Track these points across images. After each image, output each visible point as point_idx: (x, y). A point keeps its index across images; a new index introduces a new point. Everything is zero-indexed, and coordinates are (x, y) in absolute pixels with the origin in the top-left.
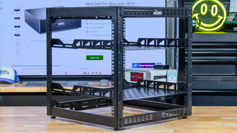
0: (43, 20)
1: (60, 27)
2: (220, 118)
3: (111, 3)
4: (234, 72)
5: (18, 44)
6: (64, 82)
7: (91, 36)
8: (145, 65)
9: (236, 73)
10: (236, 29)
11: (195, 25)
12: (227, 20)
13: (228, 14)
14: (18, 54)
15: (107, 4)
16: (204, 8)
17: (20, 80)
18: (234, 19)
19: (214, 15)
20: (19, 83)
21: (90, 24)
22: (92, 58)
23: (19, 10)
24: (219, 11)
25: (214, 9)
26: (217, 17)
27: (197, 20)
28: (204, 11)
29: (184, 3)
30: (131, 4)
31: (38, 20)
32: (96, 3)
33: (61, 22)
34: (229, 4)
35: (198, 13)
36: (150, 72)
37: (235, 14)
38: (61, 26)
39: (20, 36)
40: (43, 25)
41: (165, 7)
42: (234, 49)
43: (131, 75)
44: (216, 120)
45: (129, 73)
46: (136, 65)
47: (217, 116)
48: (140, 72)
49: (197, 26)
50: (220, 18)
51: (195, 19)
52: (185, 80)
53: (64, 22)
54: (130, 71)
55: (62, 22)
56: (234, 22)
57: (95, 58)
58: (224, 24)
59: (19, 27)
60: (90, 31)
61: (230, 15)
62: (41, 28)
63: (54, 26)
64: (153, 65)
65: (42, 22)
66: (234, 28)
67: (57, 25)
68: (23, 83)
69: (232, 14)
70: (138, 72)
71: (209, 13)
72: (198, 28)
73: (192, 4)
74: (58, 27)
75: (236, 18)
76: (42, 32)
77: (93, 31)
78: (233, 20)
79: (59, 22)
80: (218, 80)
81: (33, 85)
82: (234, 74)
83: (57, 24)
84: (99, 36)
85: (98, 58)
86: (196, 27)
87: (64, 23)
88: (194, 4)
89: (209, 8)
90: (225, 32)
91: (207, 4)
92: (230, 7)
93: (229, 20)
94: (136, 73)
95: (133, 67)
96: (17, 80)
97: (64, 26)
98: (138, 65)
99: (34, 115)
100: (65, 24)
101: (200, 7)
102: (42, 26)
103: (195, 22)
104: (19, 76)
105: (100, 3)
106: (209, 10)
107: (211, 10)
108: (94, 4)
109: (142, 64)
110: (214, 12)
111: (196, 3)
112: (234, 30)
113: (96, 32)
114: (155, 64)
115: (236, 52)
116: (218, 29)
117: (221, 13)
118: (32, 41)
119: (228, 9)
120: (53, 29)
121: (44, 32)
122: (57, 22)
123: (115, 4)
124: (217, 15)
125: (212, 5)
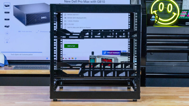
1: (42, 20)
2: (178, 97)
3: (85, 1)
4: (187, 59)
5: (7, 34)
6: (45, 66)
7: (69, 28)
8: (113, 53)
9: (188, 60)
10: (187, 24)
11: (155, 19)
12: (180, 16)
13: (181, 11)
14: (8, 42)
15: (82, 2)
16: (161, 6)
17: (9, 63)
18: (186, 15)
19: (170, 12)
20: (8, 66)
21: (68, 18)
22: (69, 46)
23: (9, 6)
25: (170, 7)
26: (172, 14)
27: (156, 16)
29: (146, 2)
30: (102, 2)
31: (24, 14)
32: (73, 1)
33: (43, 16)
34: (182, 3)
35: (156, 10)
36: (118, 58)
37: (186, 11)
38: (44, 20)
39: (9, 27)
40: (28, 18)
41: (130, 4)
42: (187, 40)
43: (102, 61)
44: (175, 99)
45: (100, 59)
46: (106, 52)
47: (175, 95)
48: (109, 58)
49: (156, 21)
50: (175, 14)
51: (154, 15)
52: (146, 65)
53: (46, 16)
54: (101, 57)
55: (45, 16)
56: (186, 17)
57: (71, 46)
58: (178, 19)
59: (9, 19)
60: (68, 24)
61: (182, 12)
62: (27, 21)
63: (38, 19)
64: (119, 53)
65: (28, 16)
66: (186, 23)
67: (40, 19)
68: (12, 66)
69: (184, 11)
70: (108, 58)
71: (165, 10)
72: (157, 22)
73: (152, 3)
74: (41, 20)
75: (187, 14)
76: (28, 24)
77: (70, 24)
78: (185, 17)
79: (42, 16)
80: (174, 65)
81: (21, 68)
82: (187, 61)
83: (40, 18)
84: (75, 28)
85: (74, 46)
87: (46, 17)
88: (153, 3)
89: (166, 6)
90: (178, 26)
92: (183, 5)
93: (182, 16)
94: (106, 59)
95: (103, 54)
96: (6, 64)
97: (46, 19)
98: (107, 52)
99: (23, 93)
100: (47, 18)
101: (158, 5)
103: (155, 18)
104: (8, 60)
105: (76, 2)
106: (166, 8)
108: (71, 2)
109: (111, 51)
110: (170, 10)
112: (186, 24)
113: (73, 24)
114: (121, 51)
115: (188, 43)
116: (173, 23)
117: (175, 10)
118: (19, 31)
119: (181, 7)
120: (37, 22)
121: (29, 24)
122: (40, 16)
123: (88, 2)
124: (172, 12)
125: (168, 3)
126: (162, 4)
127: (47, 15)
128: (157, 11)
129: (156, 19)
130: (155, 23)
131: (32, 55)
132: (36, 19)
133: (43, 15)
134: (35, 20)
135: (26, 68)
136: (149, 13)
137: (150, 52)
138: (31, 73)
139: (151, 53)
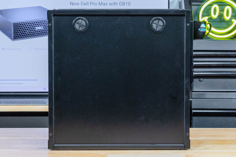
0: (17, 23)
1: (37, 32)
3: (101, 3)
11: (205, 30)
15: (96, 4)
16: (215, 10)
19: (227, 18)
24: (234, 13)
25: (228, 11)
26: (231, 21)
27: (207, 24)
28: (215, 13)
29: (192, 4)
30: (126, 4)
31: (11, 23)
32: (82, 3)
33: (38, 26)
35: (208, 16)
38: (40, 31)
40: (16, 29)
50: (235, 22)
51: (205, 23)
52: (193, 98)
53: (42, 25)
55: (40, 26)
62: (14, 33)
63: (30, 31)
65: (16, 25)
67: (34, 30)
71: (221, 16)
72: (208, 34)
73: (201, 5)
74: (36, 32)
76: (15, 38)
79: (37, 26)
80: (234, 98)
81: (5, 103)
83: (34, 28)
86: (206, 33)
87: (42, 27)
88: (203, 5)
89: (222, 10)
91: (219, 5)
97: (43, 31)
100: (44, 29)
101: (210, 8)
102: (15, 31)
103: (205, 27)
105: (87, 4)
106: (222, 13)
107: (223, 12)
108: (80, 4)
110: (227, 15)
111: (205, 3)
117: (235, 16)
118: (3, 49)
120: (29, 35)
121: (17, 38)
122: (34, 26)
123: (105, 4)
124: (231, 19)
125: (224, 6)
126: (215, 7)
127: (44, 25)
128: (209, 18)
129: (208, 29)
130: (206, 34)
131: (22, 84)
132: (28, 30)
133: (37, 24)
134: (26, 31)
135: (12, 103)
136: (196, 20)
137: (198, 78)
138: (20, 109)
139: (200, 79)
